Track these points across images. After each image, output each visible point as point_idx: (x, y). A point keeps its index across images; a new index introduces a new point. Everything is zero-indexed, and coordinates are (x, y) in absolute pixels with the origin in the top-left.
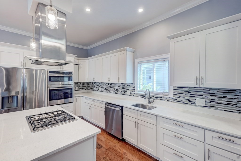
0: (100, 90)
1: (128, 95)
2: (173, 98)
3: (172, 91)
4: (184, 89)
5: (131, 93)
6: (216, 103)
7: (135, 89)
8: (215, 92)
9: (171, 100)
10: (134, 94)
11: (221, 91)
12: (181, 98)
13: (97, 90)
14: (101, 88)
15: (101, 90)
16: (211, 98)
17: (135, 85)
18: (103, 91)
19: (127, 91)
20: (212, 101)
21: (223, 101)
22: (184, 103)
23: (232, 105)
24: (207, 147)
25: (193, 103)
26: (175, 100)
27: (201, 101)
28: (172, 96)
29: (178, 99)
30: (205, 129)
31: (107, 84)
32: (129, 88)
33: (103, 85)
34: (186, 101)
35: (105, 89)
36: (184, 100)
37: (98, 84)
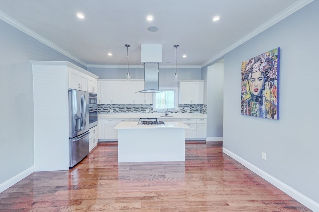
0: (112, 112)
1: (147, 113)
2: (177, 111)
3: (177, 107)
4: (183, 106)
5: (150, 111)
6: (194, 110)
7: (154, 108)
8: (193, 106)
9: (177, 112)
10: (152, 112)
11: (195, 105)
12: (181, 110)
13: (106, 112)
14: (113, 110)
15: (114, 112)
16: (192, 109)
17: (154, 105)
18: (117, 112)
19: (146, 110)
20: (193, 110)
21: (195, 109)
22: (182, 112)
23: (197, 110)
24: (198, 124)
25: (186, 112)
26: (179, 112)
27: (189, 111)
28: (177, 110)
29: (180, 111)
30: (197, 118)
31: (122, 106)
32: (148, 107)
33: (117, 107)
34: (184, 112)
35: (120, 110)
36: (182, 111)
37: (107, 106)
